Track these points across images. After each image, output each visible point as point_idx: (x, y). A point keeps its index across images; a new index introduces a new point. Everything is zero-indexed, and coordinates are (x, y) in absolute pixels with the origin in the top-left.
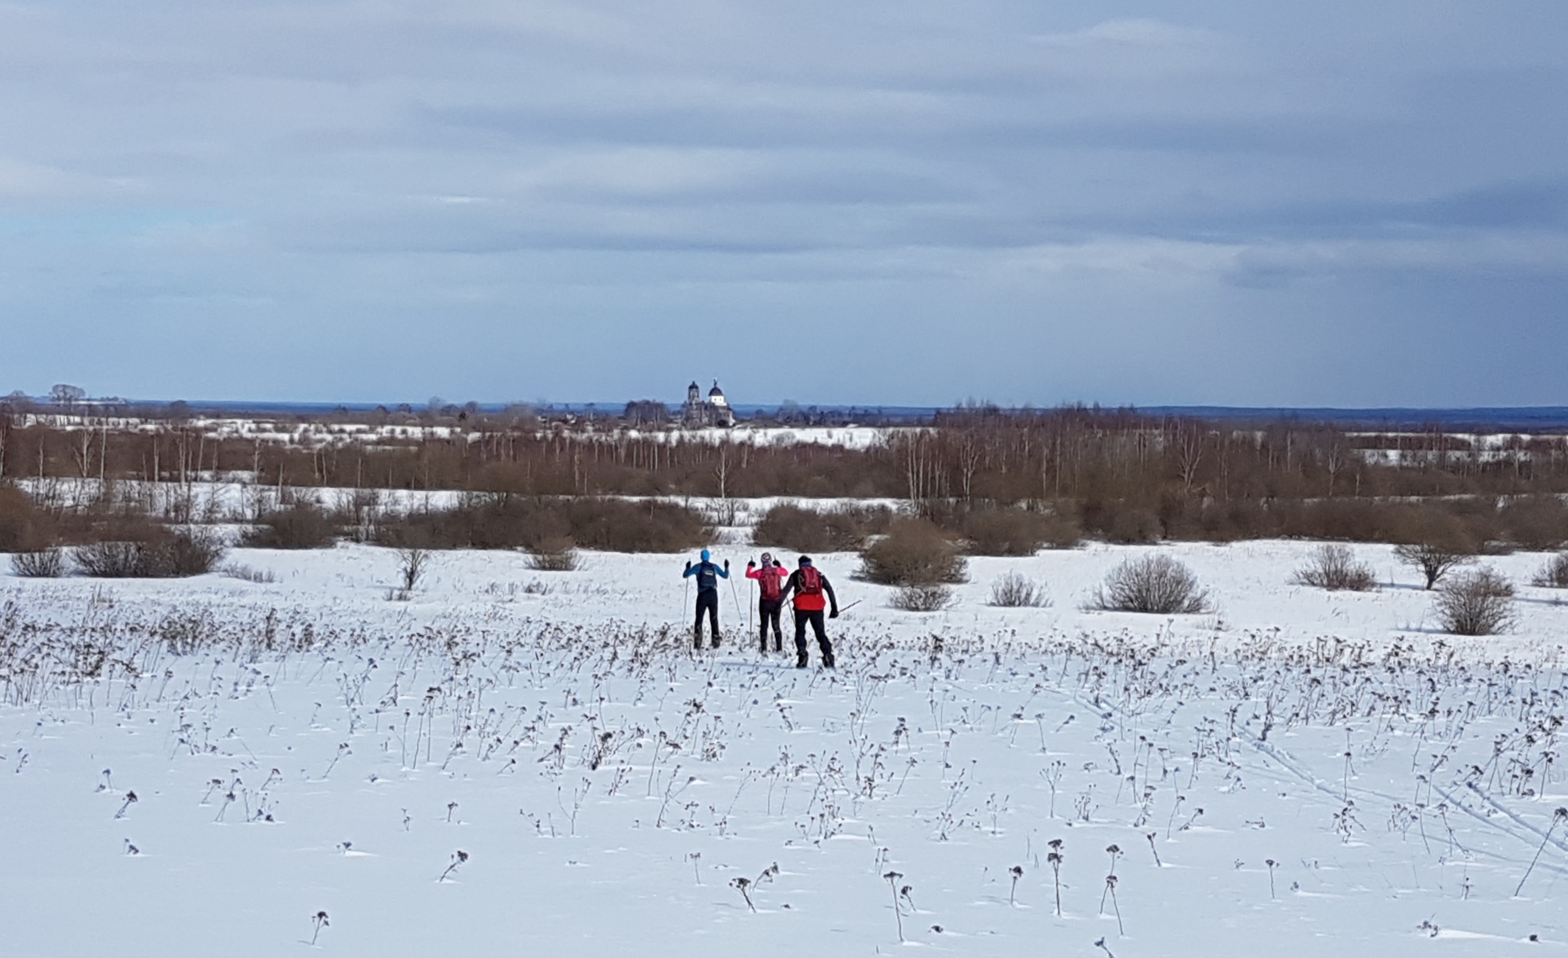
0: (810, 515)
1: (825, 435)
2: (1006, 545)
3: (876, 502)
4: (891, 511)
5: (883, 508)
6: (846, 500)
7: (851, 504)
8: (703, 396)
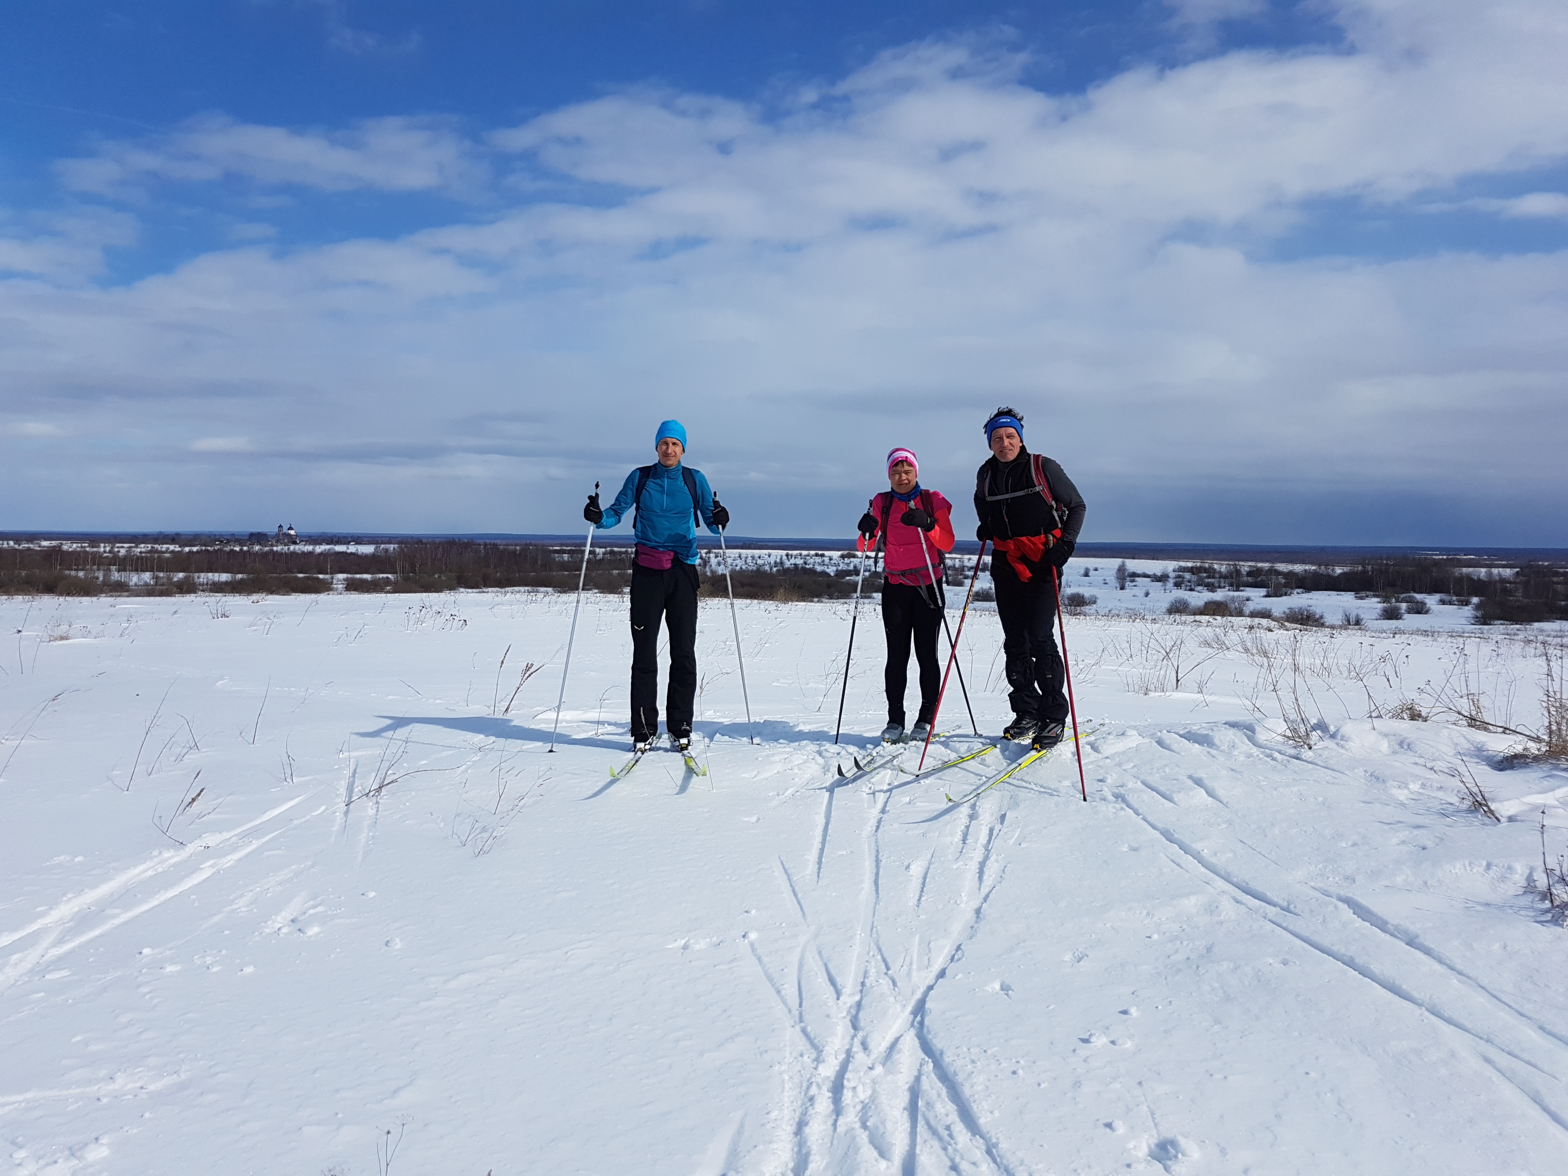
0: (361, 580)
1: (346, 548)
3: (385, 575)
5: (388, 578)
7: (375, 577)
8: (285, 530)
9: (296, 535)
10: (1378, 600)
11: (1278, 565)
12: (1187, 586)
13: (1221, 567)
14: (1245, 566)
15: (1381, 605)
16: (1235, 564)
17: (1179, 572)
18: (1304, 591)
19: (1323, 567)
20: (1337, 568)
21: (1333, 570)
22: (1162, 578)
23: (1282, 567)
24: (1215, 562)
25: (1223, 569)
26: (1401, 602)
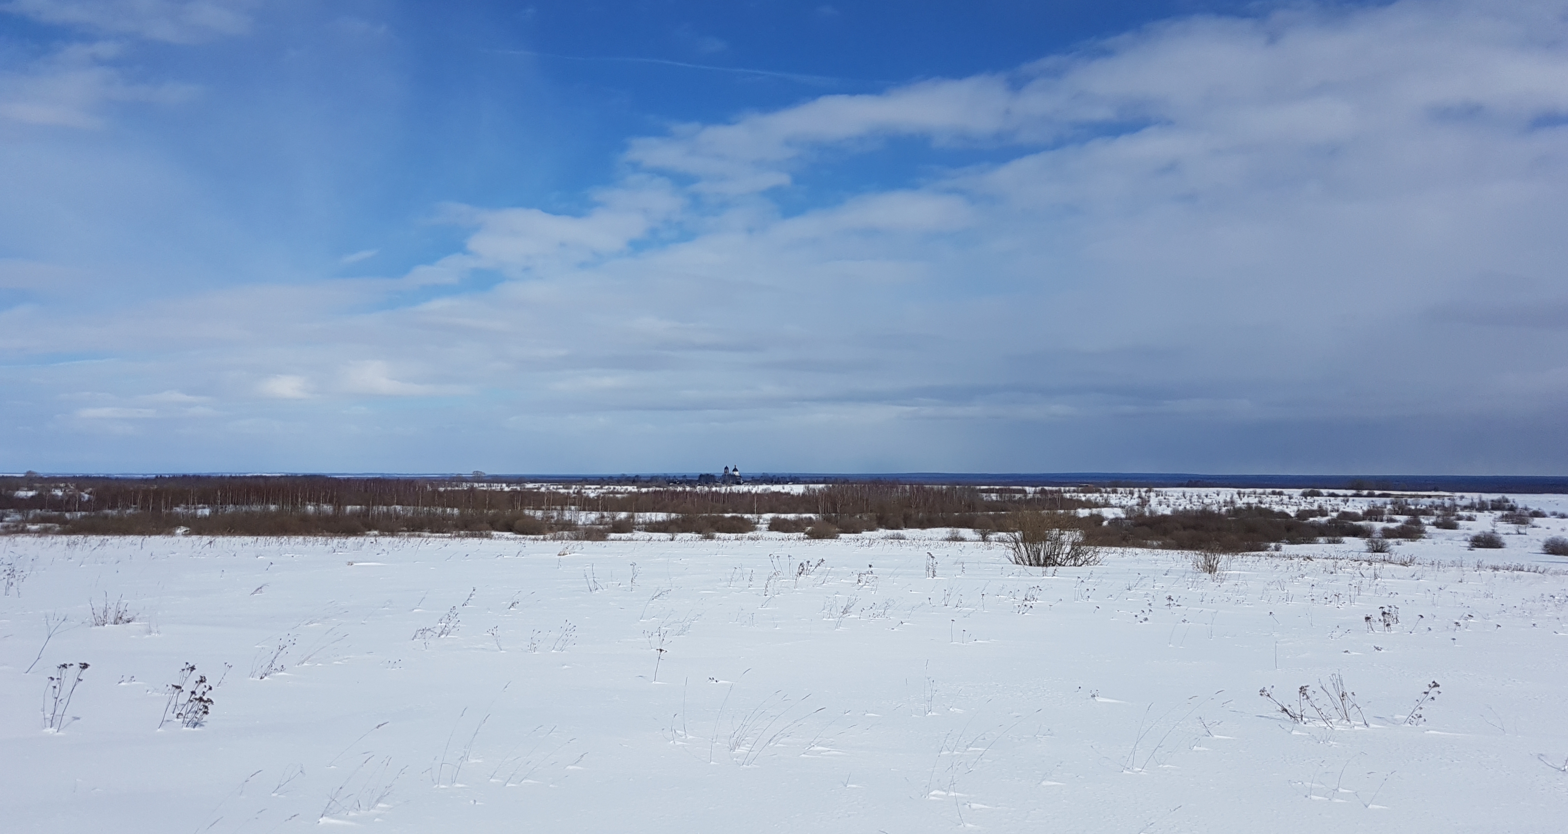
0: (785, 520)
1: (782, 488)
2: (852, 530)
3: (808, 515)
4: (813, 519)
5: (810, 518)
6: (797, 515)
7: (799, 517)
9: (740, 476)
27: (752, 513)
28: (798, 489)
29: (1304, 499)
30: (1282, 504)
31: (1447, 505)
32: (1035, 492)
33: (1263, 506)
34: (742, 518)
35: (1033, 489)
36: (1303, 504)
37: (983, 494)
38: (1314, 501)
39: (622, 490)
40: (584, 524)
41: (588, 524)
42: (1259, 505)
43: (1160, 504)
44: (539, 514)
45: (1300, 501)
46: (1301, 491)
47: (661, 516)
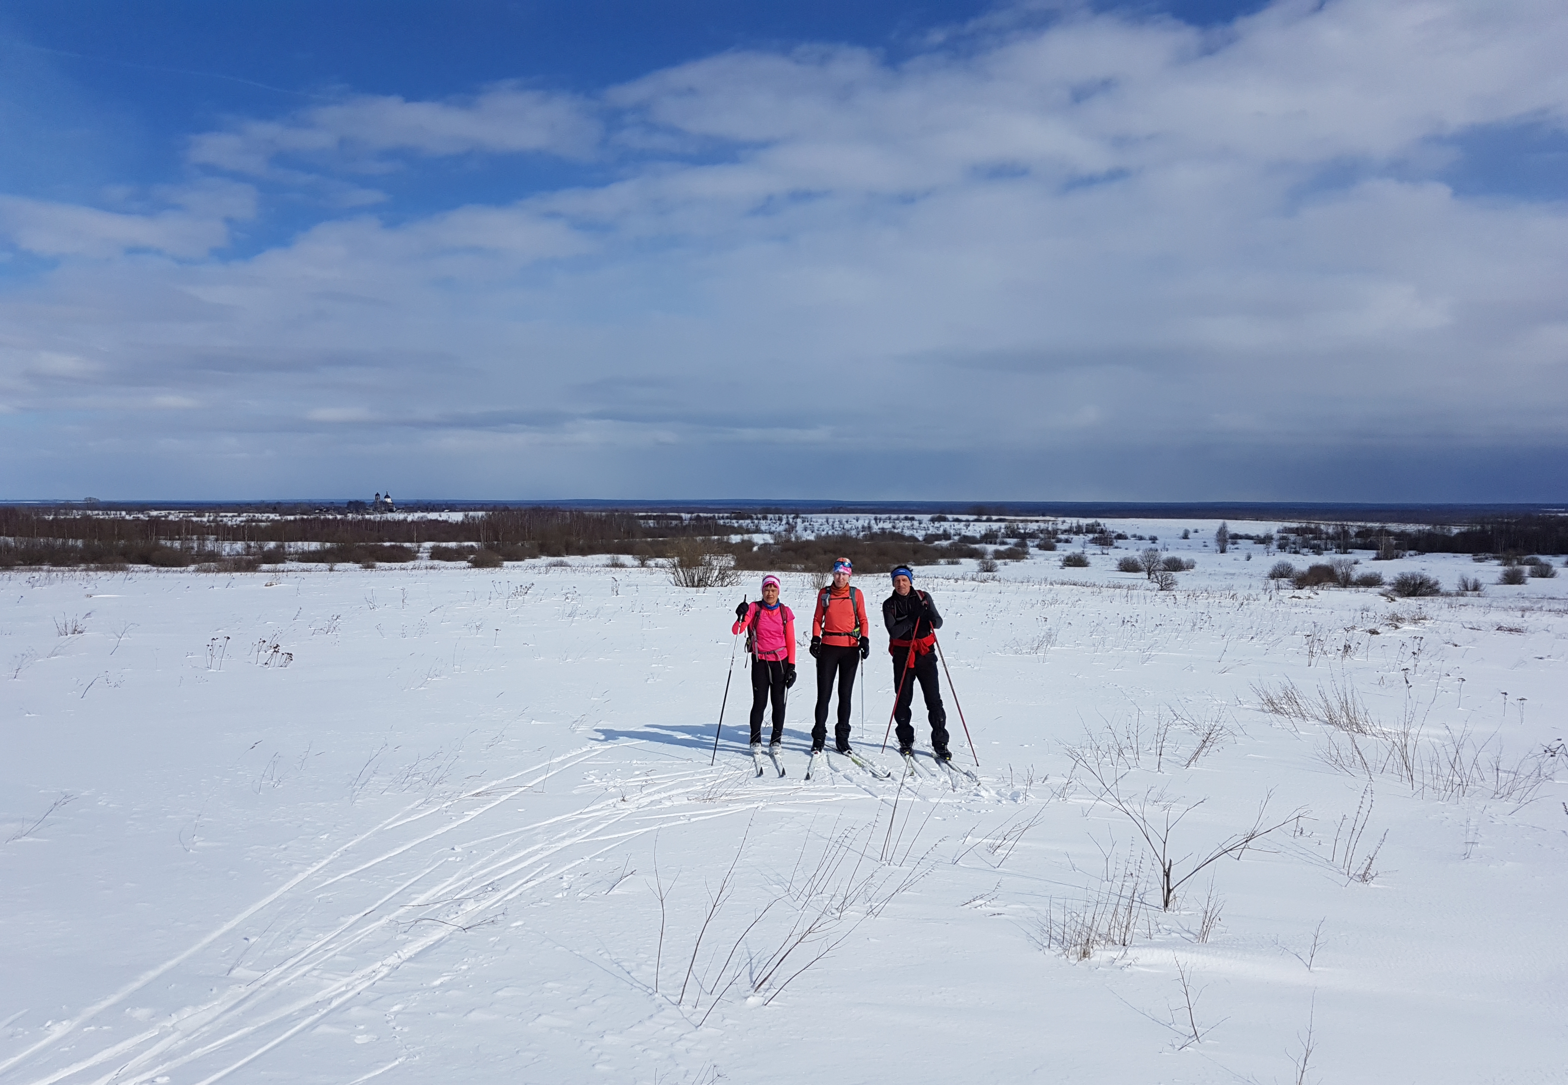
0: (446, 549)
1: (438, 516)
2: (515, 558)
3: (469, 544)
4: (475, 547)
5: (472, 546)
6: (459, 543)
7: (461, 546)
9: (393, 503)
10: (1497, 562)
11: (1390, 524)
12: (1291, 548)
13: (1329, 528)
14: (1353, 527)
15: (1502, 569)
16: (1342, 525)
17: (1283, 533)
18: (1417, 553)
19: (1438, 526)
20: (1453, 527)
21: (1449, 530)
22: (1265, 540)
23: (1393, 527)
24: (1321, 522)
25: (1331, 530)
26: (1524, 564)
27: (411, 541)
28: (457, 517)
29: (932, 524)
30: (913, 528)
31: (1050, 529)
32: (691, 519)
33: (896, 531)
34: (403, 547)
35: (689, 515)
36: (931, 529)
37: (641, 521)
38: (940, 526)
39: (264, 518)
40: (229, 555)
41: (233, 555)
42: (893, 530)
43: (805, 529)
44: (177, 544)
45: (929, 526)
46: (930, 516)
47: (314, 546)
